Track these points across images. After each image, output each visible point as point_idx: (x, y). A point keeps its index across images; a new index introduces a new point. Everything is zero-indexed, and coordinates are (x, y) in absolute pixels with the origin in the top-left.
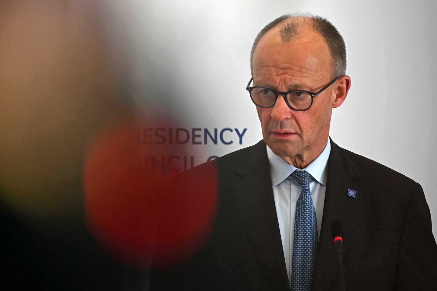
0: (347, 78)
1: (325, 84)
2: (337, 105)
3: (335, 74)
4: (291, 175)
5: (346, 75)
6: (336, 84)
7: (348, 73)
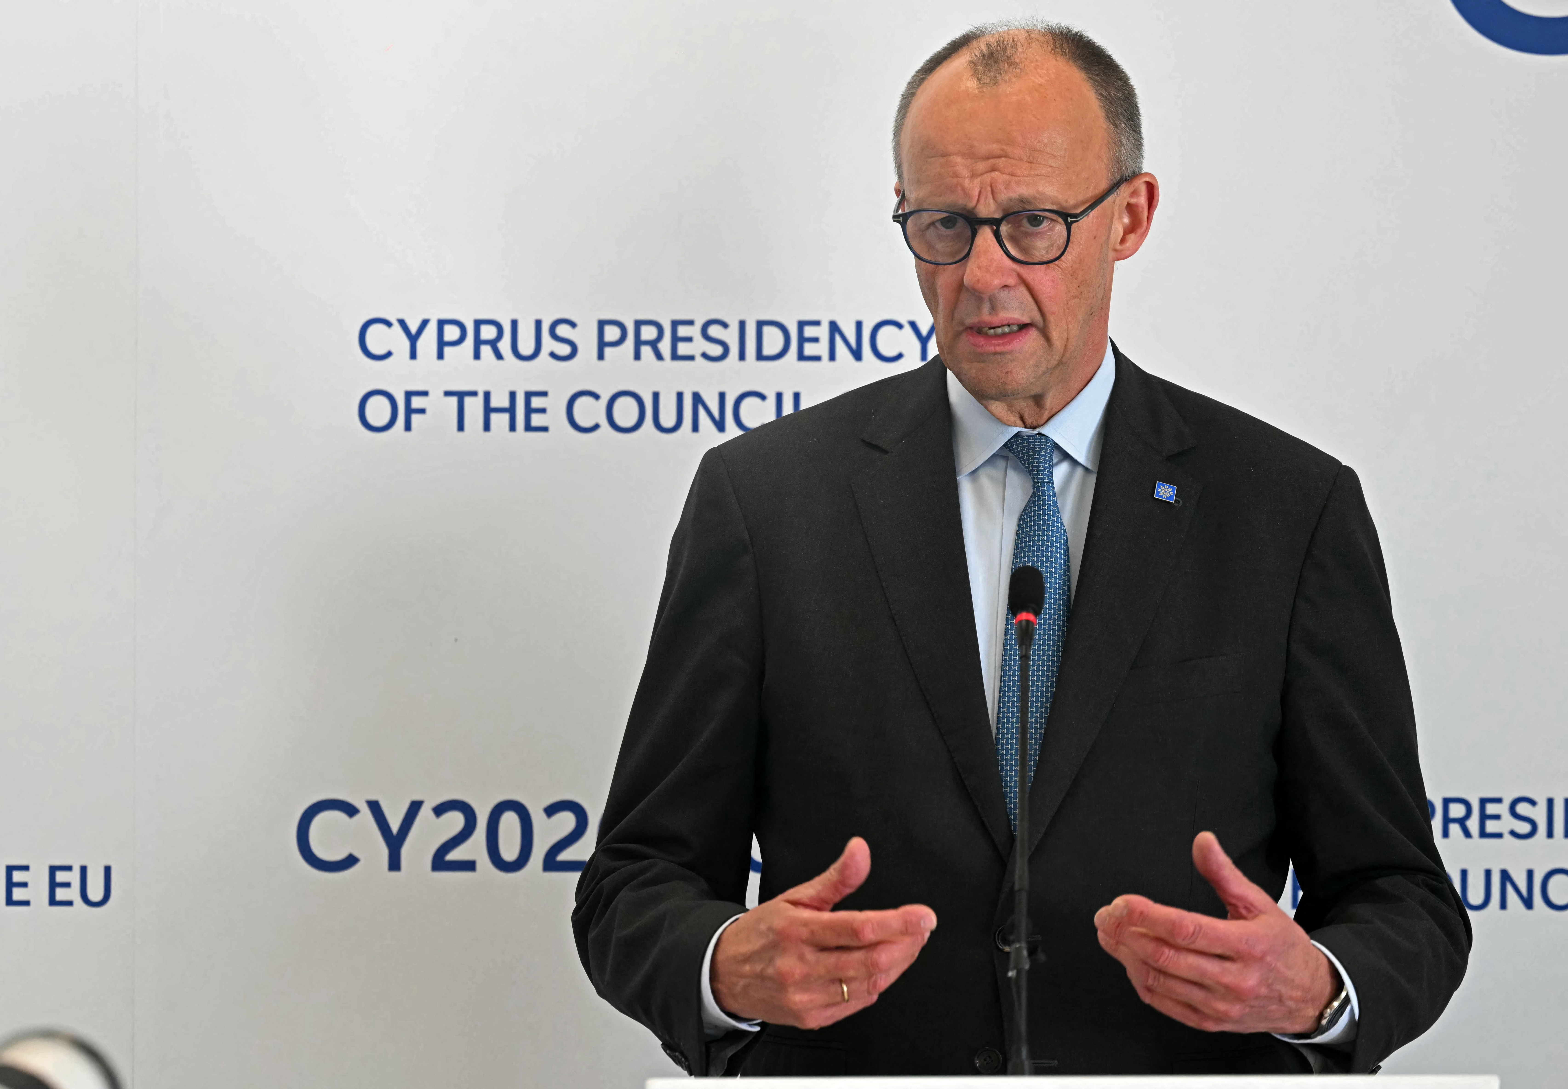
0: (1148, 179)
1: (1097, 192)
2: (1128, 253)
3: (1120, 169)
4: (1005, 445)
5: (1143, 172)
6: (1123, 195)
7: (1148, 166)
